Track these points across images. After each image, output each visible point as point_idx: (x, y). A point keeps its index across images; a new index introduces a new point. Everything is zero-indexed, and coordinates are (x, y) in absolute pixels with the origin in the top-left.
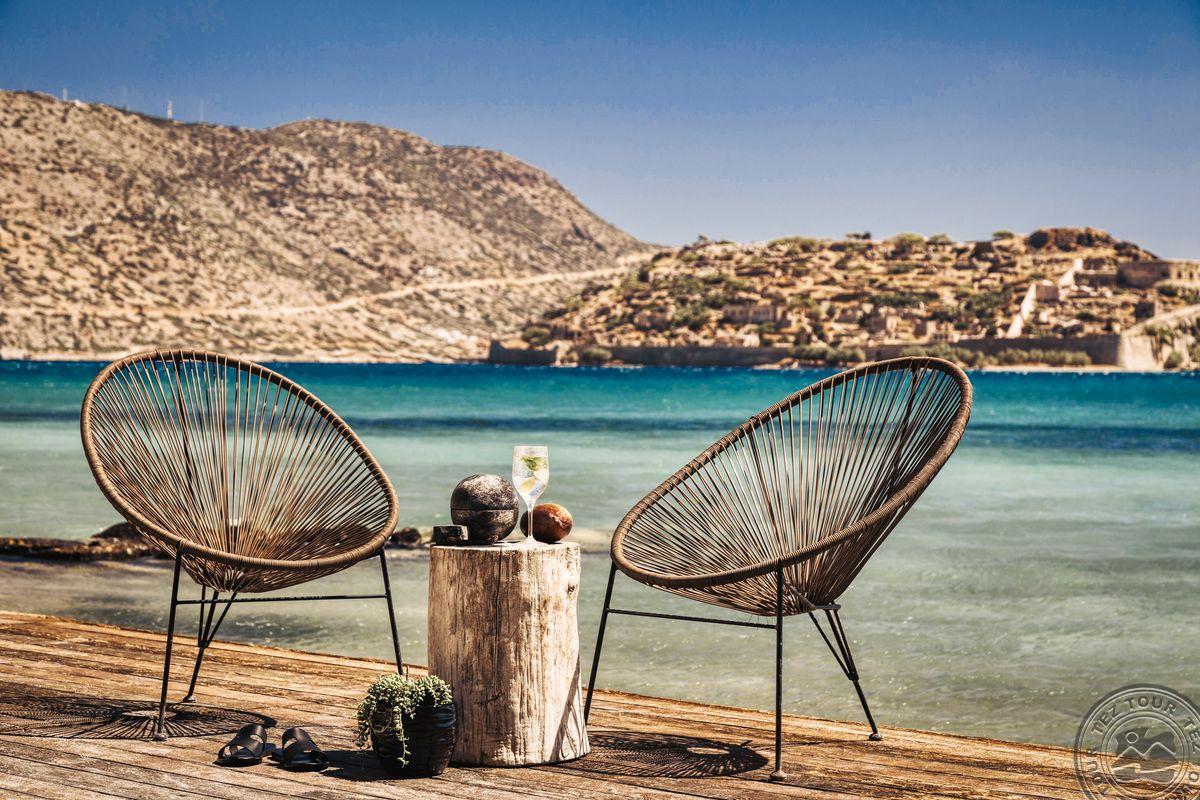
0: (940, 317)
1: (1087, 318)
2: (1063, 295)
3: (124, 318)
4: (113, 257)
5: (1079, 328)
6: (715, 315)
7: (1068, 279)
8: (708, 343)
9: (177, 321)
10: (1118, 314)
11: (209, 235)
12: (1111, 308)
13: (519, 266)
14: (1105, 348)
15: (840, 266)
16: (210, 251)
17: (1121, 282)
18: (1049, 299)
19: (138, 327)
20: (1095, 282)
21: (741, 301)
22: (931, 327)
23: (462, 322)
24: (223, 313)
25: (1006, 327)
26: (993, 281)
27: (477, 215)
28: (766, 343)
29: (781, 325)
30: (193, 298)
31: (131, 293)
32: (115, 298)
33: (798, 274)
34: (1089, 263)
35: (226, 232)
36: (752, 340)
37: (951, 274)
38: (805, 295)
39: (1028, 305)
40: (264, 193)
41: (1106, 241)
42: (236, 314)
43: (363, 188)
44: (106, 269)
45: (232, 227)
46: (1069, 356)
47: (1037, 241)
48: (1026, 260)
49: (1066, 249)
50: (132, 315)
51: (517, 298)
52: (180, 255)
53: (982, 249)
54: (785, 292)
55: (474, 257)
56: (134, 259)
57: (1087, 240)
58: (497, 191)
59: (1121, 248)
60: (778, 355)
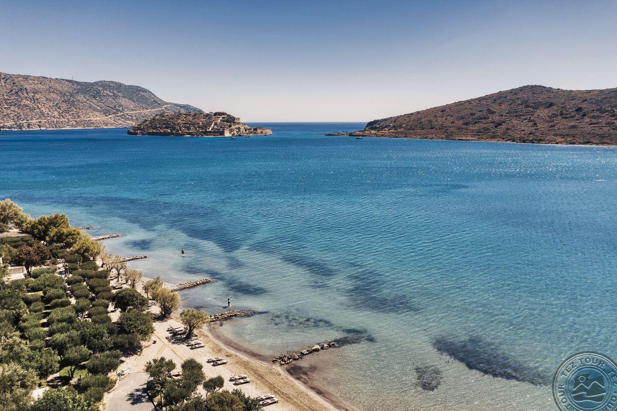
0: (199, 127)
1: (221, 127)
2: (218, 123)
3: (65, 121)
4: (62, 109)
5: (220, 129)
6: (164, 126)
7: (219, 121)
8: (162, 131)
9: (76, 121)
10: (226, 127)
11: (81, 104)
12: (225, 126)
13: (143, 108)
14: (222, 133)
15: (185, 118)
16: (82, 108)
17: (227, 121)
18: (216, 124)
19: (68, 123)
20: (223, 121)
21: (168, 124)
22: (198, 129)
23: (132, 120)
24: (85, 119)
25: (209, 129)
26: (208, 121)
27: (135, 99)
28: (171, 132)
29: (174, 128)
30: (79, 117)
31: (66, 116)
32: (63, 117)
33: (178, 119)
34: (223, 118)
35: (85, 104)
36: (169, 131)
37: (202, 120)
38: (178, 123)
39: (212, 125)
40: (92, 95)
41: (226, 114)
42: (87, 120)
43: (112, 94)
44: (61, 112)
45: (86, 102)
46: (216, 134)
47: (216, 114)
48: (214, 117)
49: (220, 115)
50: (66, 120)
51: (143, 114)
52: (76, 108)
53: (208, 115)
54: (176, 122)
55: (134, 107)
56: (66, 109)
57: (223, 114)
58: (139, 94)
59: (228, 115)
60: (173, 134)
